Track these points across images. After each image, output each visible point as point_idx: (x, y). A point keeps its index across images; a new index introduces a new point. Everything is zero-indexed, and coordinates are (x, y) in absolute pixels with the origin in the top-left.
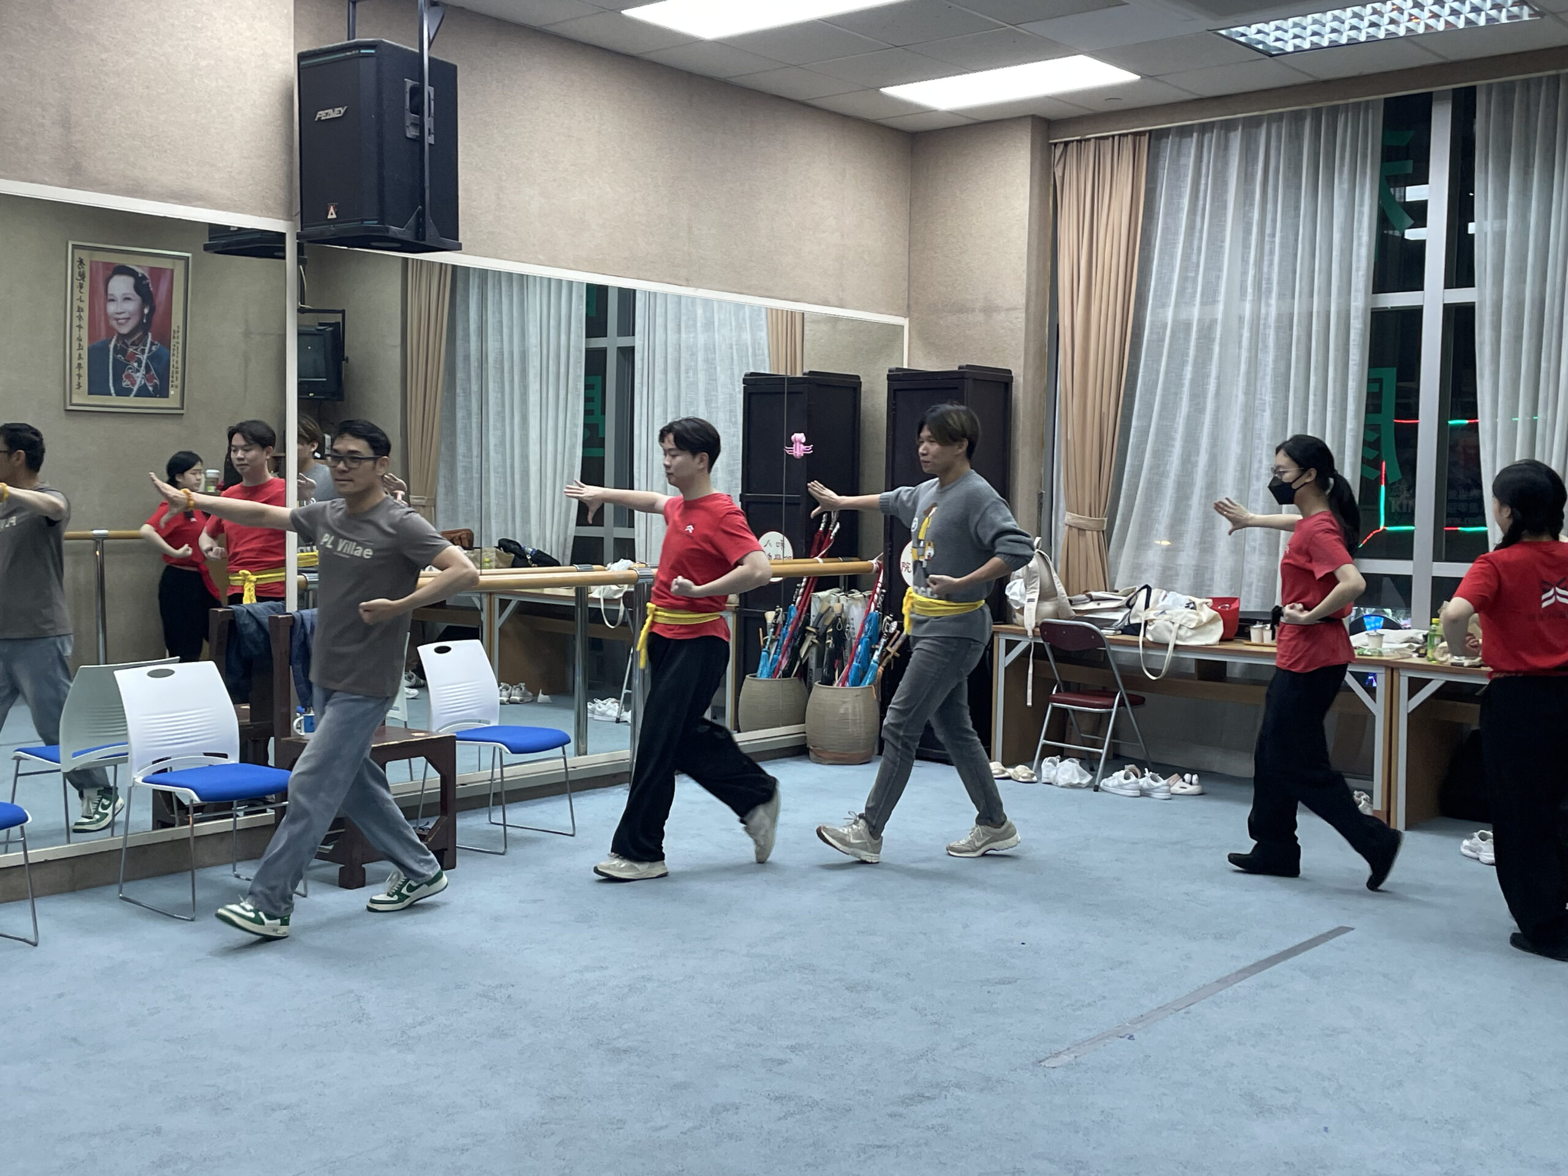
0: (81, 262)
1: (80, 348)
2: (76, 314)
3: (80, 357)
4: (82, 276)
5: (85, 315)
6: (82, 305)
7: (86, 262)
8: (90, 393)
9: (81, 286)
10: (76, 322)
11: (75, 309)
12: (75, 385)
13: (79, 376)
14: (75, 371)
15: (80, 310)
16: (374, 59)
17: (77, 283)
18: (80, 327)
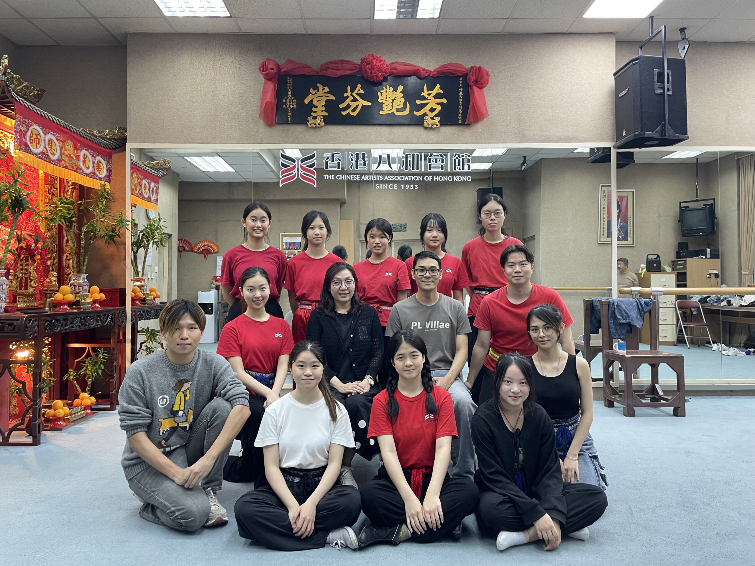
0: (604, 191)
1: (604, 221)
2: (602, 209)
3: (604, 225)
4: (605, 196)
5: (606, 210)
6: (604, 206)
7: (606, 191)
8: (607, 237)
9: (604, 200)
10: (602, 212)
11: (602, 208)
12: (602, 235)
13: (604, 231)
14: (602, 230)
15: (604, 208)
16: (638, 64)
17: (603, 199)
18: (604, 214)
